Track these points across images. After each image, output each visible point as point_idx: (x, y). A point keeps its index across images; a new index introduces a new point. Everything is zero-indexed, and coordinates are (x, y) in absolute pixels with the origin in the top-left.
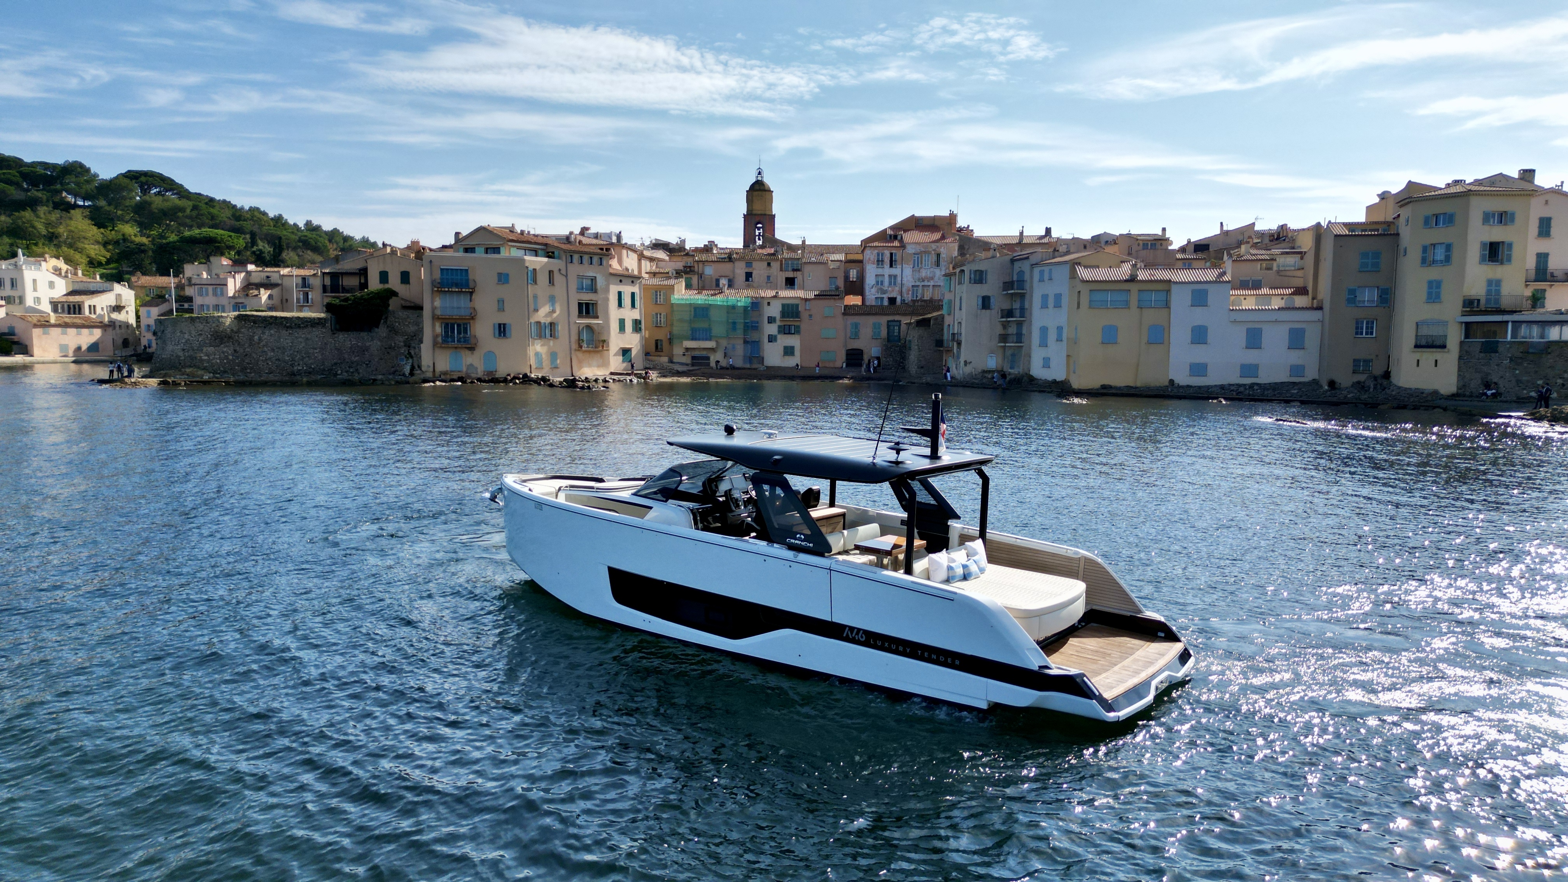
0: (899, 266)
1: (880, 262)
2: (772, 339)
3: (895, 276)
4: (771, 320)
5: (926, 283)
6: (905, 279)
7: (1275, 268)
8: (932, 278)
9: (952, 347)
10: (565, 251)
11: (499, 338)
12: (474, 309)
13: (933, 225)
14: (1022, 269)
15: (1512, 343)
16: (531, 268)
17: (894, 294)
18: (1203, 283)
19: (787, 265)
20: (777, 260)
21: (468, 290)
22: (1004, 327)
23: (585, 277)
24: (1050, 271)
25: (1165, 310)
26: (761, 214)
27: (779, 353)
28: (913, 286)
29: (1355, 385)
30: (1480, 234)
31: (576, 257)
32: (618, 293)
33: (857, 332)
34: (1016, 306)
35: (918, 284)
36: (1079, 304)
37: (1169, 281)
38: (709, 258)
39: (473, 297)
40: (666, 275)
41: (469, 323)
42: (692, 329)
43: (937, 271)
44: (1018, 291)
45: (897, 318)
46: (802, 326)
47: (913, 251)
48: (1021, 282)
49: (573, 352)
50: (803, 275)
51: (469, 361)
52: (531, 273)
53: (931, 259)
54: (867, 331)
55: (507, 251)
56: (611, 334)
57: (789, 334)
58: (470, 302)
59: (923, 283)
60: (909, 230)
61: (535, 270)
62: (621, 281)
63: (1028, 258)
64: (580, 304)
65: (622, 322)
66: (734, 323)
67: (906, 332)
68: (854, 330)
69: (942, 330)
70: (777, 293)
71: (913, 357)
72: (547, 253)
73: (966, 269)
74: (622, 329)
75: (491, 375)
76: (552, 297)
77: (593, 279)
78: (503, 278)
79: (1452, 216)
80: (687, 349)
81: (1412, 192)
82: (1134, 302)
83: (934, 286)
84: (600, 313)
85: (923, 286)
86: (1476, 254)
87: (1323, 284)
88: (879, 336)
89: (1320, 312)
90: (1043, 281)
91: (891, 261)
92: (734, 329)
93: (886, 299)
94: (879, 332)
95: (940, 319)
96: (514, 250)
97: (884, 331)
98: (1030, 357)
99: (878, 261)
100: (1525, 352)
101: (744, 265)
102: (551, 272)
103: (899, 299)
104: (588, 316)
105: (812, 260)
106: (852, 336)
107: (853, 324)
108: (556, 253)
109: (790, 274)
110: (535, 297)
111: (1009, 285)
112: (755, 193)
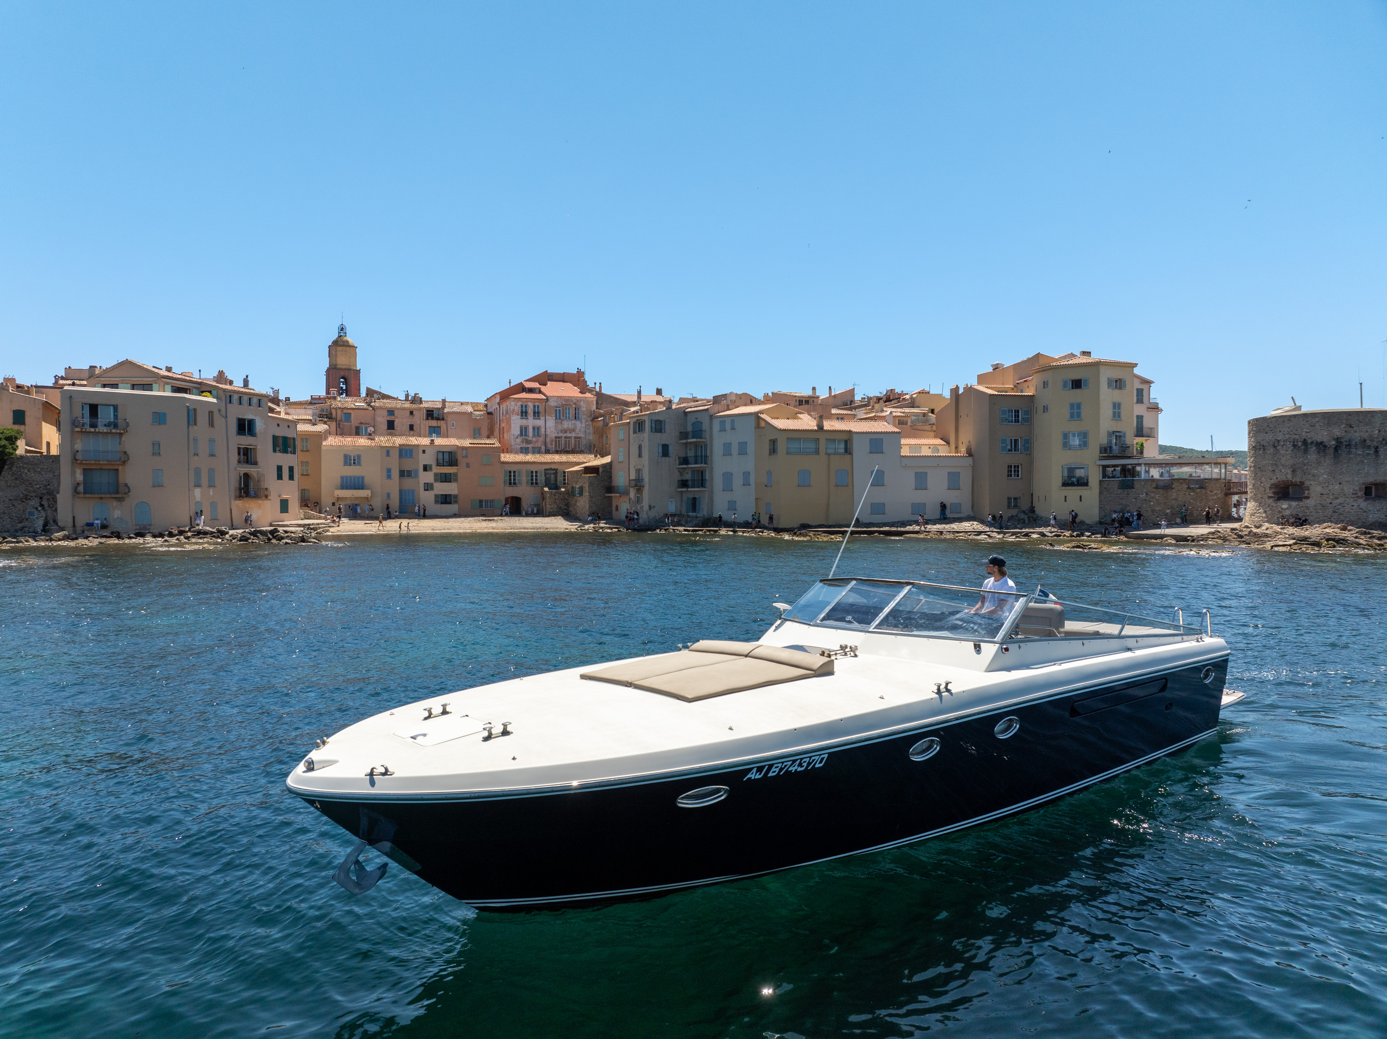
0: (542, 418)
1: (524, 414)
2: (428, 487)
3: (539, 428)
4: (426, 468)
5: (568, 435)
6: (548, 431)
7: (909, 423)
8: (574, 430)
9: (627, 493)
10: (224, 390)
11: (154, 486)
12: (125, 453)
13: (564, 381)
14: (699, 420)
15: (1145, 480)
16: (191, 408)
17: (539, 445)
18: (879, 433)
19: (430, 414)
20: (420, 409)
21: (118, 431)
22: (681, 474)
23: (244, 420)
24: (733, 421)
25: (848, 456)
26: (345, 369)
27: (436, 502)
28: (556, 437)
29: (1011, 518)
30: (1107, 396)
31: (235, 397)
32: (275, 438)
33: (514, 480)
34: (691, 454)
35: (560, 435)
36: (773, 450)
37: (850, 431)
38: (346, 405)
39: (123, 439)
40: (309, 421)
41: (117, 470)
42: (342, 478)
43: (578, 424)
44: (694, 440)
45: (553, 467)
46: (459, 475)
47: (555, 404)
48: (698, 432)
49: (233, 502)
50: (446, 423)
51: (117, 513)
52: (192, 414)
53: (572, 412)
54: (524, 479)
55: (162, 388)
56: (271, 482)
57: (446, 481)
58: (120, 444)
59: (565, 435)
60: (545, 385)
61: (195, 410)
62: (278, 425)
63: (707, 410)
64: (239, 449)
65: (280, 469)
66: (389, 471)
67: (564, 480)
68: (511, 478)
69: (611, 477)
70: (432, 441)
71: (583, 504)
72: (201, 392)
73: (646, 418)
74: (280, 477)
75: (146, 529)
76: (212, 441)
77: (251, 422)
78: (159, 418)
79: (1086, 381)
80: (338, 499)
81: (1042, 362)
82: (822, 449)
83: (575, 438)
84: (260, 459)
85: (566, 437)
86: (1106, 411)
87: (967, 436)
88: (537, 483)
89: (971, 459)
90: (725, 430)
91: (534, 413)
92: (389, 477)
93: (530, 449)
94: (536, 480)
95: (608, 467)
96: (168, 387)
97: (542, 479)
98: (712, 501)
99: (522, 412)
100: (1157, 488)
101: (386, 413)
102: (211, 413)
103: (543, 448)
104: (247, 462)
105: (455, 409)
106: (510, 484)
107: (510, 472)
108: (214, 392)
109: (434, 423)
110: (195, 440)
111: (684, 435)
112: (339, 348)
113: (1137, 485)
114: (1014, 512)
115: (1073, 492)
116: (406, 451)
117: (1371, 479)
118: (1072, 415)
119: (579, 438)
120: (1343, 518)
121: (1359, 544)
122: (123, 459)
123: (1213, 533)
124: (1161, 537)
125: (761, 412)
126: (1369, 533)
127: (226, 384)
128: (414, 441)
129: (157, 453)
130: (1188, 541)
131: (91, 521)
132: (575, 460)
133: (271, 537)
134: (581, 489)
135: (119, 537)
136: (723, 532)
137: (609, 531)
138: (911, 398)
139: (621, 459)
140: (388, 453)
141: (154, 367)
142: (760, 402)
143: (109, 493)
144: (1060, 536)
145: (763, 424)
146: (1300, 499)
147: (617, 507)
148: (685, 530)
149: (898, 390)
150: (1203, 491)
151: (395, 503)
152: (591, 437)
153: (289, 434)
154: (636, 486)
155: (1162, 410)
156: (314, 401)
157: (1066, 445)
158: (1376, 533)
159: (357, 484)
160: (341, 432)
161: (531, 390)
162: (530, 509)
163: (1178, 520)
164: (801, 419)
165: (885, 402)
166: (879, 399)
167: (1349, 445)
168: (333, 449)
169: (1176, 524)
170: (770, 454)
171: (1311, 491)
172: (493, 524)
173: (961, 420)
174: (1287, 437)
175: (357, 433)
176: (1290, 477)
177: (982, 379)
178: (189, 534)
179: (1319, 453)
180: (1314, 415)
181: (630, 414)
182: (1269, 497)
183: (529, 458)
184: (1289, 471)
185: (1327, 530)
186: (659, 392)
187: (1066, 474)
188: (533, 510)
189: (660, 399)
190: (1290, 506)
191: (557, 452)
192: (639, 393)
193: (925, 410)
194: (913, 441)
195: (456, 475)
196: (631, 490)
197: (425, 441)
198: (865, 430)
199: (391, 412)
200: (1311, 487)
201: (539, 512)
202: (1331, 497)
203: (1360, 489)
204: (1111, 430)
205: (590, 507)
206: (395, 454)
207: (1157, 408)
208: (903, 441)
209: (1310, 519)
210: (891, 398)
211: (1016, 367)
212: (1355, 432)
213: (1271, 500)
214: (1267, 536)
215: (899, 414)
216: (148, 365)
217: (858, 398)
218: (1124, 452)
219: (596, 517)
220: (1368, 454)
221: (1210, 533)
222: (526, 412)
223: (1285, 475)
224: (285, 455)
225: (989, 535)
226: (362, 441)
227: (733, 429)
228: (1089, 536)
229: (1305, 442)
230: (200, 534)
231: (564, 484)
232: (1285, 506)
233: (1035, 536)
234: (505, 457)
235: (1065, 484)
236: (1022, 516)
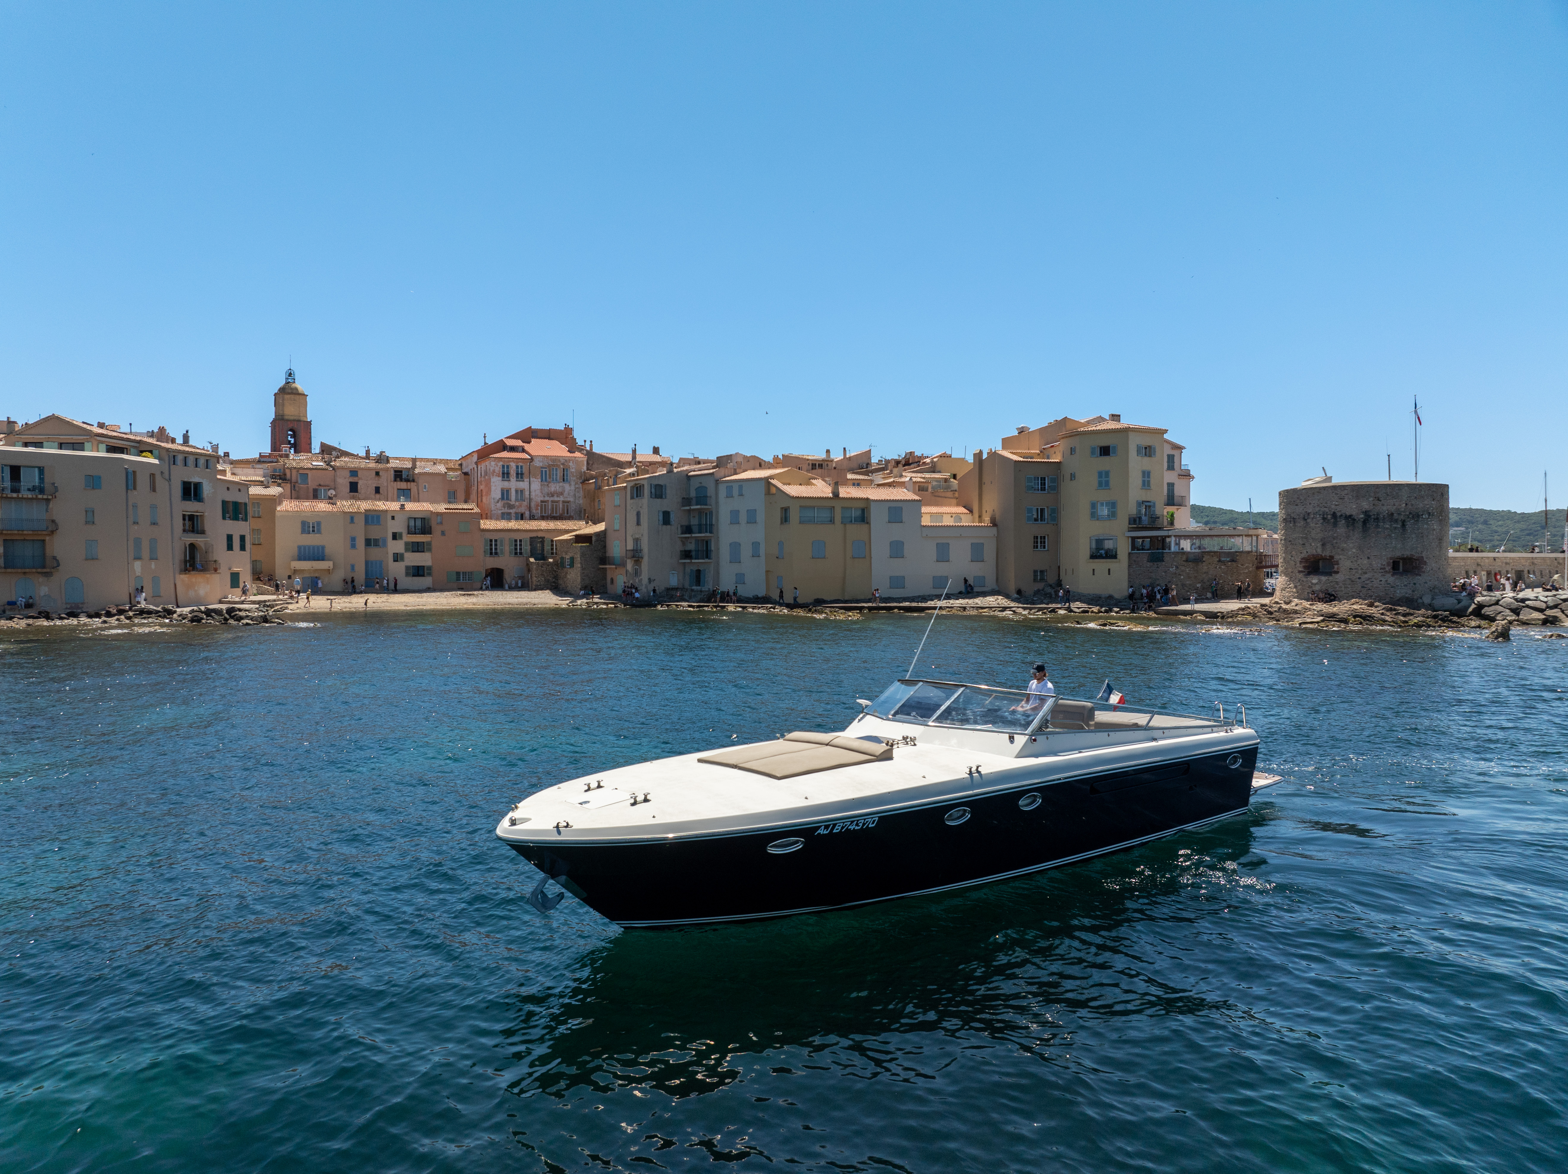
0: (526, 480)
1: (505, 475)
2: (397, 558)
3: (522, 491)
4: (395, 536)
5: (556, 498)
6: (533, 494)
7: (930, 490)
9: (623, 564)
10: (168, 450)
11: (86, 559)
12: (53, 521)
13: (549, 438)
14: (704, 484)
15: (1175, 553)
16: (130, 470)
17: (522, 510)
18: (898, 501)
19: (398, 475)
20: (387, 469)
21: (45, 497)
22: (684, 544)
23: (190, 483)
24: (741, 487)
25: (865, 527)
26: (294, 420)
27: (407, 574)
28: (542, 502)
29: (1037, 592)
30: (1136, 464)
31: (180, 458)
32: (224, 503)
33: (496, 549)
34: (694, 522)
35: (547, 498)
36: (785, 519)
37: (868, 499)
38: (302, 465)
39: (51, 506)
40: (260, 483)
41: (44, 541)
42: (299, 547)
43: (567, 486)
44: (698, 507)
45: (540, 535)
46: (433, 543)
47: (541, 464)
48: (702, 498)
49: (177, 576)
50: (418, 486)
51: (44, 590)
52: (131, 477)
53: (560, 473)
54: (507, 548)
55: (95, 447)
56: (220, 553)
57: (418, 551)
58: (47, 511)
59: (552, 499)
60: (529, 442)
61: (134, 472)
62: (228, 489)
63: (712, 474)
64: (184, 516)
65: (230, 538)
66: (353, 539)
67: (552, 549)
68: (493, 547)
69: (605, 547)
70: (403, 506)
71: (574, 576)
72: (140, 453)
73: (645, 483)
74: (230, 547)
75: (78, 608)
76: (153, 507)
77: (198, 486)
78: (93, 482)
79: (1114, 447)
81: (1069, 426)
82: (838, 518)
83: (563, 502)
84: (207, 527)
85: (552, 502)
86: (1135, 480)
87: (992, 504)
88: (521, 553)
89: (995, 529)
90: (732, 497)
91: (517, 474)
92: (353, 546)
93: (513, 515)
94: (521, 549)
95: (602, 536)
96: (103, 447)
97: (527, 548)
98: (718, 573)
99: (503, 474)
100: (1187, 561)
101: (348, 474)
102: (152, 476)
103: (527, 514)
104: (193, 531)
105: (427, 470)
106: (491, 553)
107: (491, 541)
108: (156, 452)
109: (403, 485)
110: (135, 506)
111: (687, 501)
112: (287, 396)
113: (1167, 558)
114: (1041, 586)
115: (1102, 565)
116: (373, 517)
117: (1398, 554)
118: (1100, 484)
119: (568, 502)
120: (1370, 593)
121: (1385, 621)
122: (50, 529)
123: (1243, 609)
124: (1191, 613)
125: (772, 477)
126: (1395, 610)
127: (167, 442)
128: (381, 505)
129: (90, 522)
130: (1217, 617)
131: (14, 599)
132: (564, 527)
133: (228, 617)
134: (572, 559)
135: (48, 617)
136: (731, 608)
137: (604, 607)
138: (932, 462)
139: (617, 527)
140: (352, 519)
141: (84, 423)
142: (769, 466)
143: (34, 568)
144: (1087, 612)
145: (773, 490)
146: (1329, 574)
147: (612, 580)
148: (690, 606)
149: (918, 453)
150: (1234, 564)
151: (360, 576)
152: (581, 502)
153: (240, 498)
154: (633, 557)
155: (1193, 478)
156: (262, 460)
157: (1094, 515)
158: (1401, 609)
159: (317, 554)
160: (296, 494)
161: (513, 449)
162: (513, 582)
163: (1209, 595)
164: (814, 485)
165: (904, 466)
166: (898, 463)
167: (1377, 519)
168: (288, 515)
169: (1207, 599)
170: (782, 523)
171: (1340, 565)
172: (473, 600)
173: (984, 487)
174: (1317, 509)
175: (315, 496)
176: (1319, 551)
177: (1007, 443)
178: (131, 614)
179: (1348, 527)
180: (1343, 487)
181: (626, 477)
182: (1300, 572)
183: (513, 524)
184: (1319, 545)
185: (1355, 607)
186: (656, 451)
187: (1094, 546)
188: (517, 583)
189: (657, 458)
190: (1320, 581)
191: (543, 518)
192: (634, 451)
193: (947, 475)
194: (934, 509)
195: (429, 544)
196: (629, 561)
197: (394, 506)
198: (883, 497)
199: (354, 472)
200: (1340, 562)
201: (525, 586)
202: (1360, 572)
203: (1388, 564)
204: (1140, 499)
205: (583, 580)
206: (360, 522)
207: (1189, 475)
208: (924, 509)
209: (1340, 594)
210: (910, 462)
211: (1042, 431)
212: (1383, 505)
213: (1301, 575)
214: (1296, 612)
215: (919, 480)
216: (78, 421)
217: (874, 460)
218: (1154, 522)
219: (589, 590)
220: (1395, 528)
221: (1239, 609)
222: (508, 474)
223: (1315, 549)
224: (236, 522)
225: (1014, 611)
226: (322, 506)
227: (741, 495)
228: (1117, 612)
229: (1334, 515)
230: (142, 613)
231: (552, 553)
232: (1314, 581)
233: (1062, 612)
234: (486, 524)
235: (1093, 557)
236: (1049, 590)
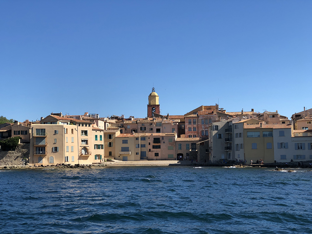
0: (197, 124)
2: (150, 150)
3: (196, 127)
4: (149, 144)
10: (77, 122)
12: (47, 142)
14: (231, 125)
18: (283, 129)
21: (45, 136)
24: (238, 125)
26: (153, 105)
27: (153, 155)
31: (81, 124)
34: (230, 137)
35: (204, 130)
37: (272, 128)
38: (128, 123)
41: (45, 147)
42: (122, 148)
44: (229, 132)
45: (194, 142)
47: (202, 118)
53: (208, 121)
54: (184, 147)
56: (92, 150)
57: (156, 148)
61: (67, 129)
62: (96, 132)
64: (82, 140)
69: (208, 146)
70: (152, 134)
72: (71, 123)
73: (213, 125)
76: (72, 138)
77: (86, 131)
80: (120, 155)
90: (236, 129)
91: (194, 122)
93: (192, 136)
96: (60, 123)
97: (190, 147)
98: (234, 154)
99: (189, 122)
102: (72, 130)
106: (179, 149)
107: (179, 145)
108: (74, 123)
109: (158, 127)
116: (143, 138)
125: (245, 122)
129: (55, 142)
140: (137, 139)
153: (100, 134)
159: (127, 150)
183: (187, 139)
195: (160, 146)
206: (140, 139)
222: (191, 122)
224: (98, 141)
226: (129, 135)
